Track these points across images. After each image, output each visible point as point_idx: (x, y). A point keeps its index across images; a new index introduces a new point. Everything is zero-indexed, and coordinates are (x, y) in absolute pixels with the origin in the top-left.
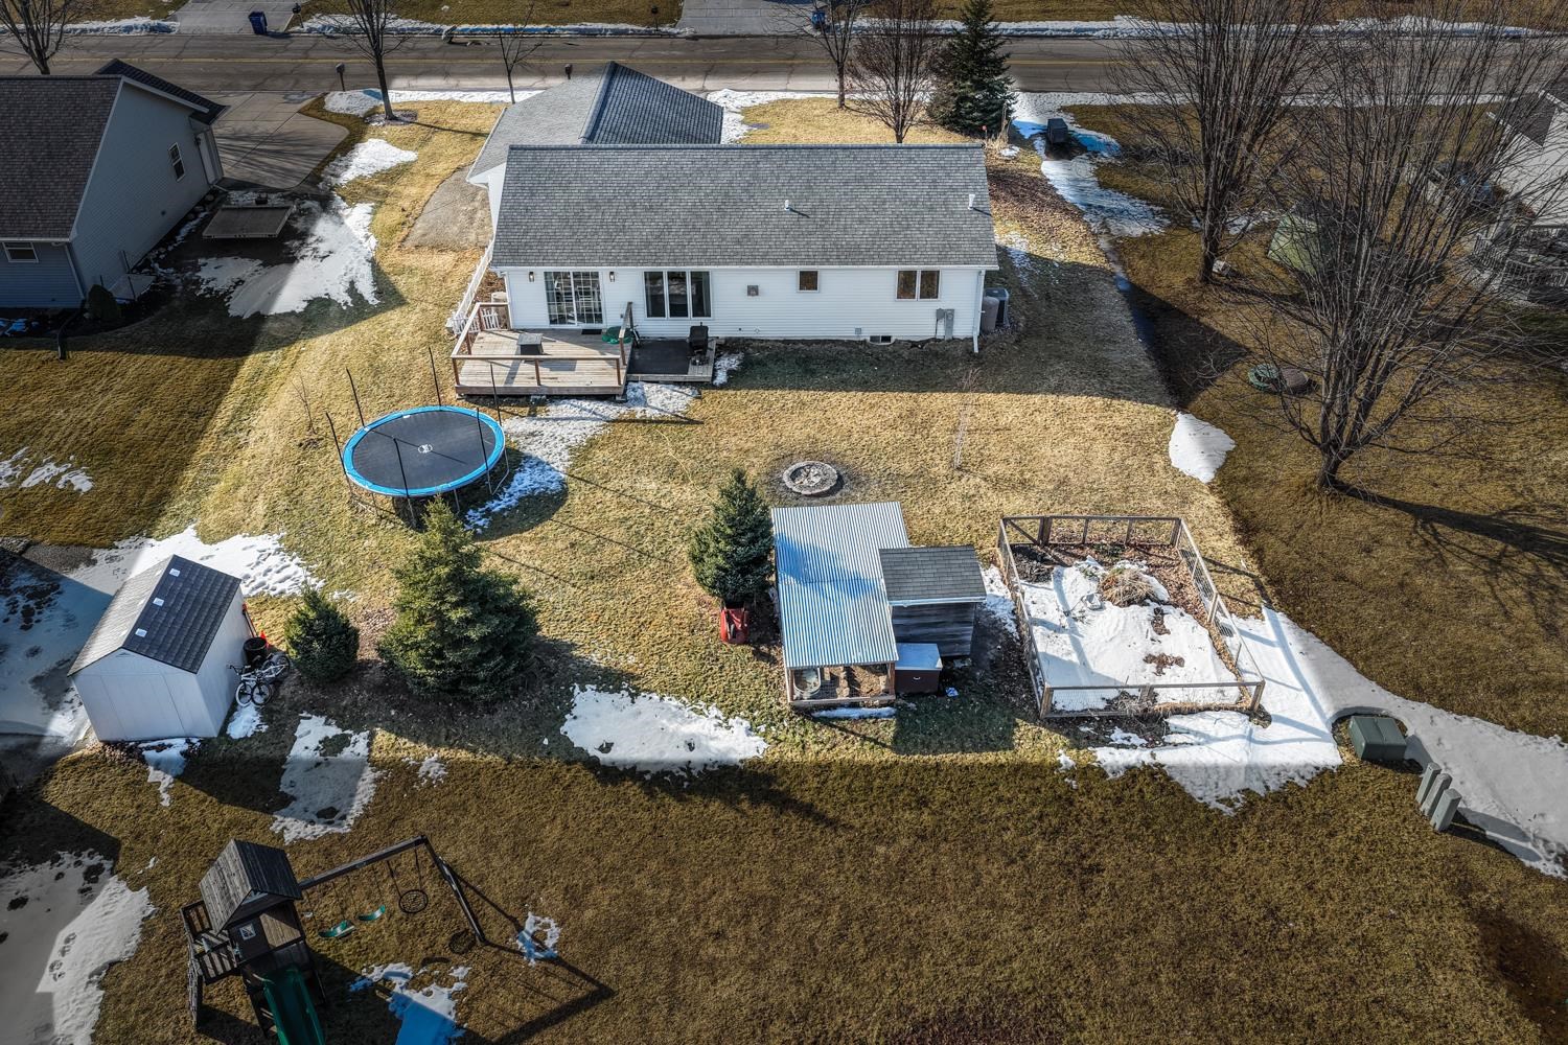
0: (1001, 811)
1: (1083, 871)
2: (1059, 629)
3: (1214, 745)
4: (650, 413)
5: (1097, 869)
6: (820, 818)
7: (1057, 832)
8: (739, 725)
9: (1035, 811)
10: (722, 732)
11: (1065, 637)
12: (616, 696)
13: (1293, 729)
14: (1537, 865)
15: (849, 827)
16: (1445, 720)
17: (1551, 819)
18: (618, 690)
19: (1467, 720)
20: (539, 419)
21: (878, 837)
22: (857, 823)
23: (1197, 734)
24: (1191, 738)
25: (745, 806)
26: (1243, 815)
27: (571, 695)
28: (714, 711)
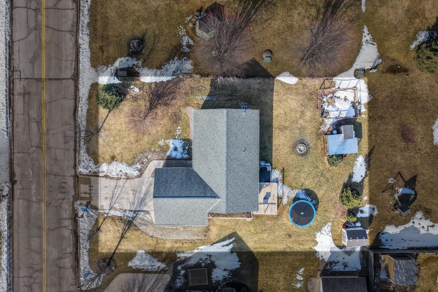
0: (372, 126)
1: (381, 117)
2: (340, 113)
3: (361, 96)
4: (281, 176)
5: (381, 116)
6: (373, 148)
7: (375, 119)
8: (358, 159)
9: (372, 122)
10: (359, 161)
11: (342, 112)
12: (354, 176)
13: (358, 84)
14: (380, 62)
15: (375, 145)
16: (356, 63)
17: (373, 57)
18: (352, 176)
19: (357, 60)
20: (283, 197)
21: (376, 142)
22: (374, 144)
23: (359, 97)
24: (360, 98)
25: (371, 158)
26: (373, 95)
27: (353, 182)
28: (356, 162)
